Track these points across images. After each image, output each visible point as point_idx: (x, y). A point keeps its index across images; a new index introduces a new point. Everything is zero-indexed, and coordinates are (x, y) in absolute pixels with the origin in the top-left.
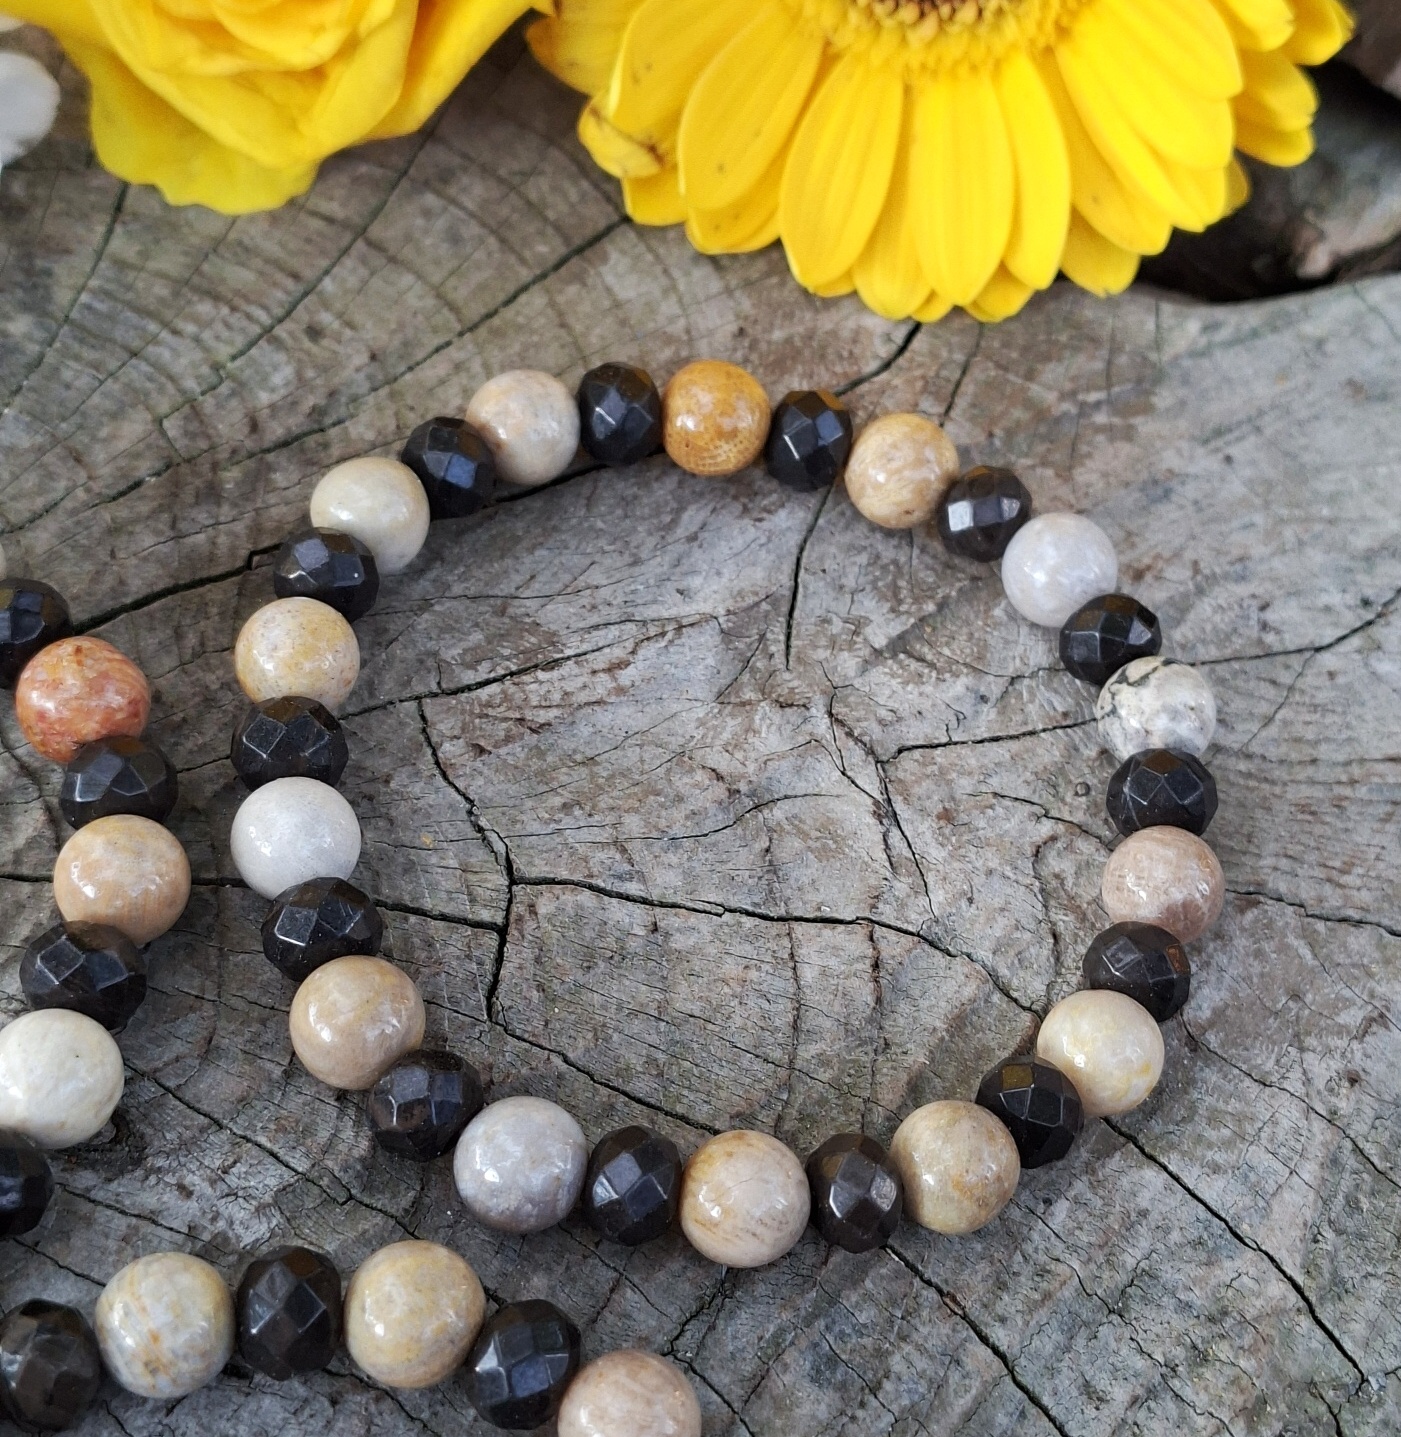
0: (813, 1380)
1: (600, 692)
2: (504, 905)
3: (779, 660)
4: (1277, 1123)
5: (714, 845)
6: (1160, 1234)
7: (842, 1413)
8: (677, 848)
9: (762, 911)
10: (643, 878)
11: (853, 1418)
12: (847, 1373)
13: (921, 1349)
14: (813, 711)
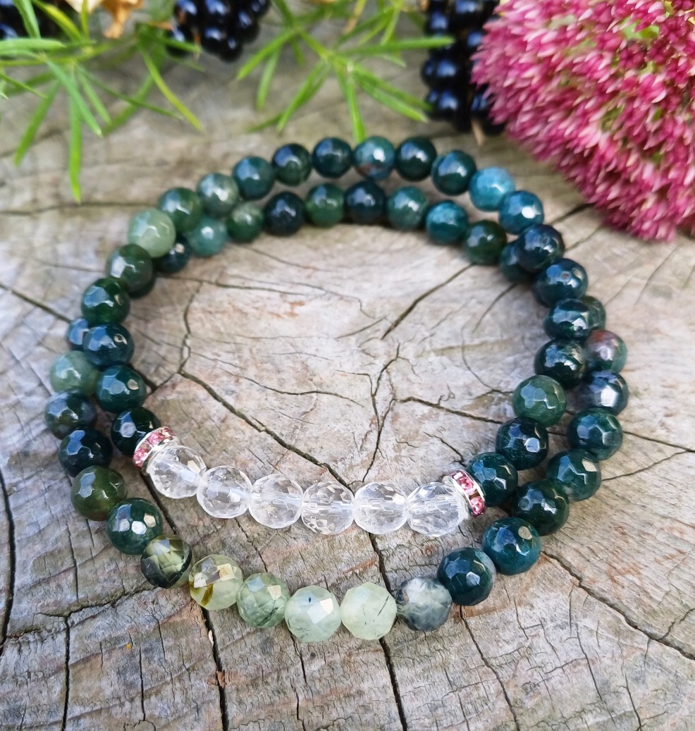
0: (119, 673)
1: (281, 311)
2: (165, 379)
3: (380, 334)
4: (477, 689)
5: (283, 399)
6: (361, 710)
7: (119, 698)
8: (263, 391)
9: (283, 438)
10: (238, 398)
11: (122, 705)
12: (137, 679)
13: (185, 691)
14: (377, 362)
